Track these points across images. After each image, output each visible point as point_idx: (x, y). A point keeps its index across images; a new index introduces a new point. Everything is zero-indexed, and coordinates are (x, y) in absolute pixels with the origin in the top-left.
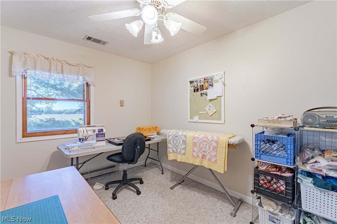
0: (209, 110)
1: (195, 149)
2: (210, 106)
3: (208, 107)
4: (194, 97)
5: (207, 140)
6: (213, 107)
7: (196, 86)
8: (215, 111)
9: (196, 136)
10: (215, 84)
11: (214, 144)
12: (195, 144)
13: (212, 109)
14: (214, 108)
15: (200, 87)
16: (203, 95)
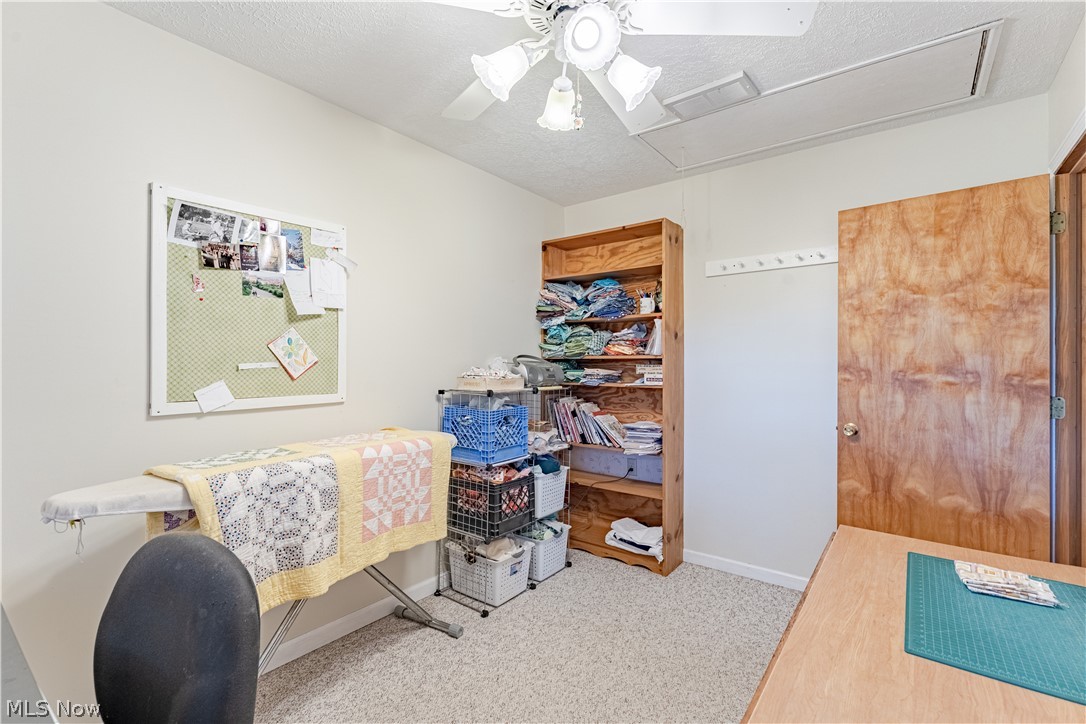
0: (290, 355)
1: (374, 505)
2: (290, 341)
3: (282, 342)
4: (200, 290)
5: (404, 457)
6: (306, 346)
7: (215, 240)
8: (312, 358)
9: (369, 453)
10: (314, 263)
11: (424, 463)
12: (370, 488)
13: (302, 353)
14: (309, 351)
15: (238, 250)
16: (255, 289)
